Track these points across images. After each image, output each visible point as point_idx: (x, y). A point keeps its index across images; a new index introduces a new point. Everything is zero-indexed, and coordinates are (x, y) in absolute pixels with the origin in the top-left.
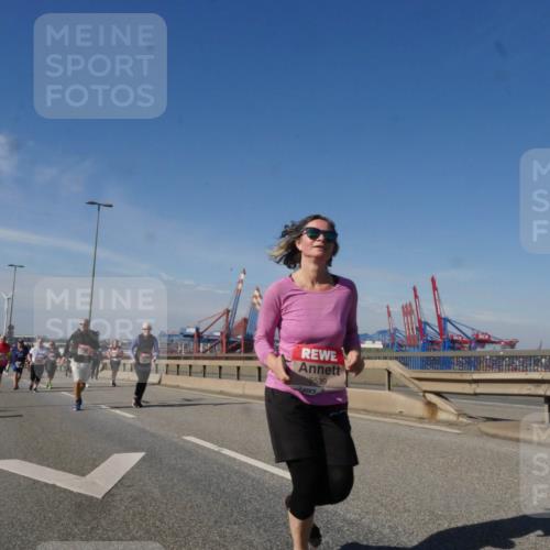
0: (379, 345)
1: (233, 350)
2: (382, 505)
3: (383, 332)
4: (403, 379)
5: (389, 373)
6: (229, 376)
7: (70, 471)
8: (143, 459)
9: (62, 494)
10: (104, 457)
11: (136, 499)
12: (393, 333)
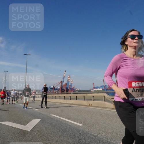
0: (101, 89)
1: (63, 92)
2: (103, 131)
3: (102, 86)
4: (108, 98)
5: (104, 97)
6: (62, 99)
7: (22, 124)
8: (40, 121)
9: (19, 130)
10: (30, 120)
11: (39, 131)
12: (105, 86)
